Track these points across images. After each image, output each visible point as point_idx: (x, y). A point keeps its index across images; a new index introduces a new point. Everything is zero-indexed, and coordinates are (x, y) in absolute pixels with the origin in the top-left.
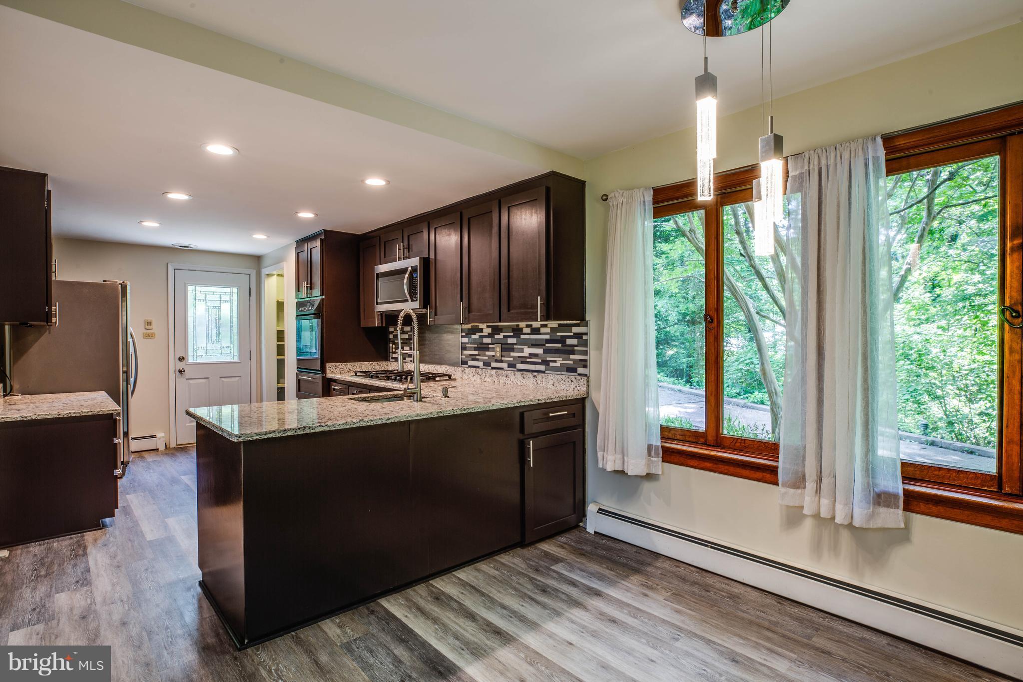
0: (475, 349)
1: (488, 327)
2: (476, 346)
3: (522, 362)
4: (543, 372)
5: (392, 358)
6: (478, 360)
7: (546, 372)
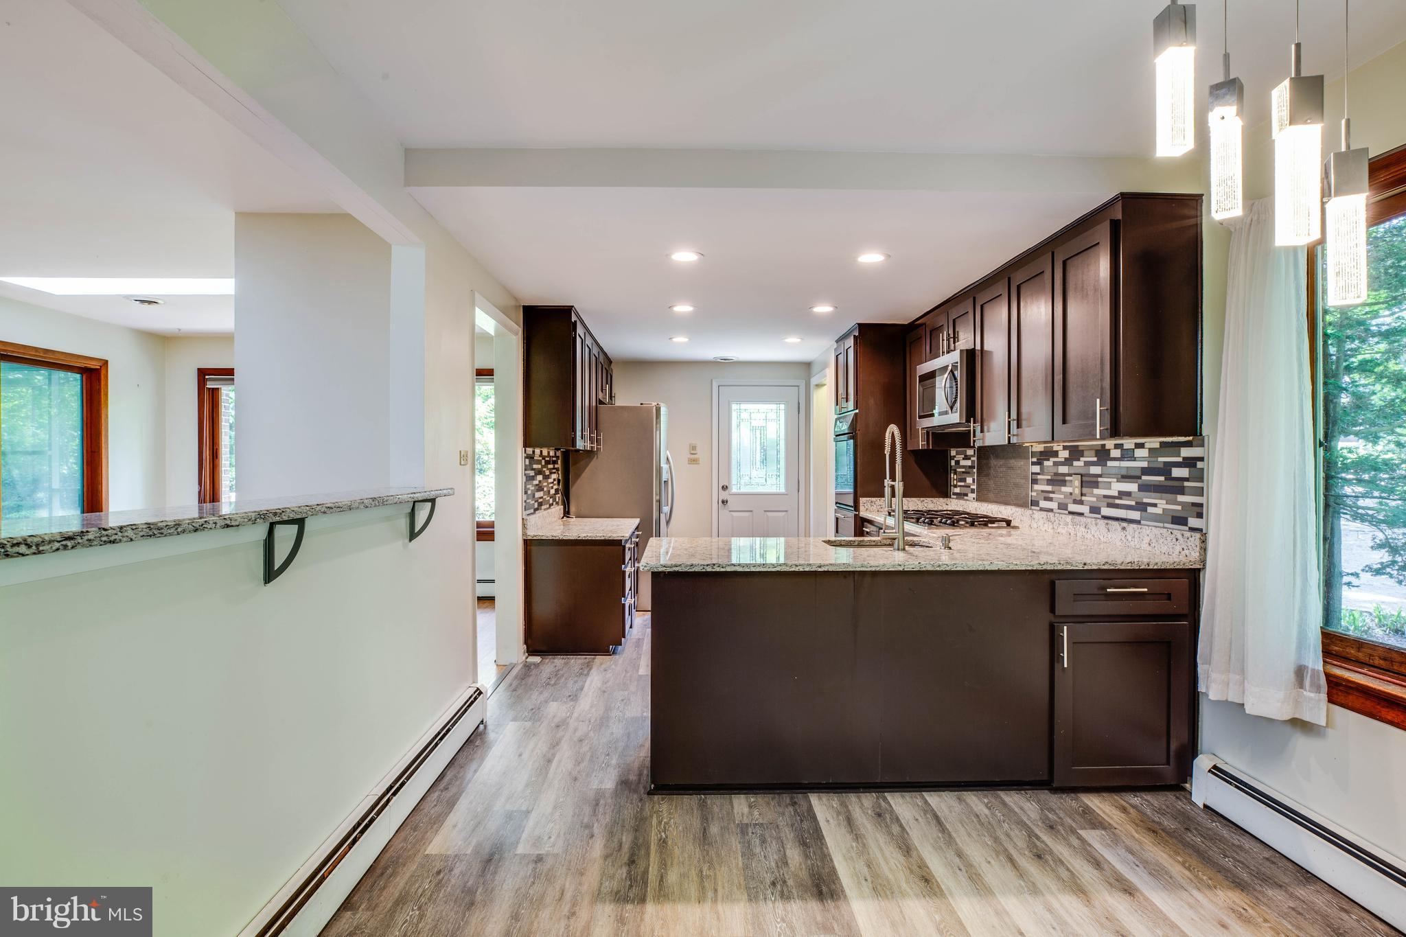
0: (1049, 482)
1: (1065, 448)
2: (1049, 477)
3: (1110, 505)
4: (1138, 522)
5: (954, 494)
6: (1051, 499)
7: (1142, 522)
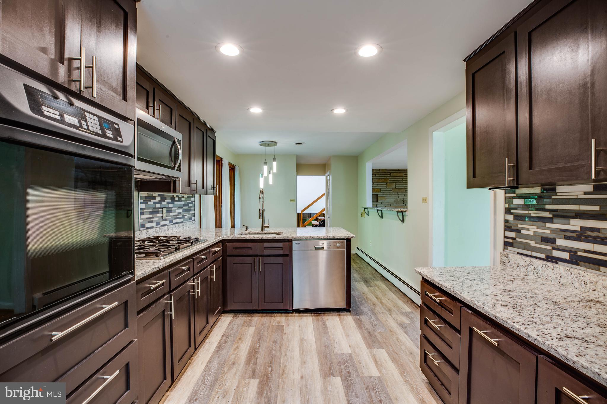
0: (151, 213)
1: (159, 195)
2: (151, 210)
3: (176, 218)
4: (182, 222)
7: (184, 222)
